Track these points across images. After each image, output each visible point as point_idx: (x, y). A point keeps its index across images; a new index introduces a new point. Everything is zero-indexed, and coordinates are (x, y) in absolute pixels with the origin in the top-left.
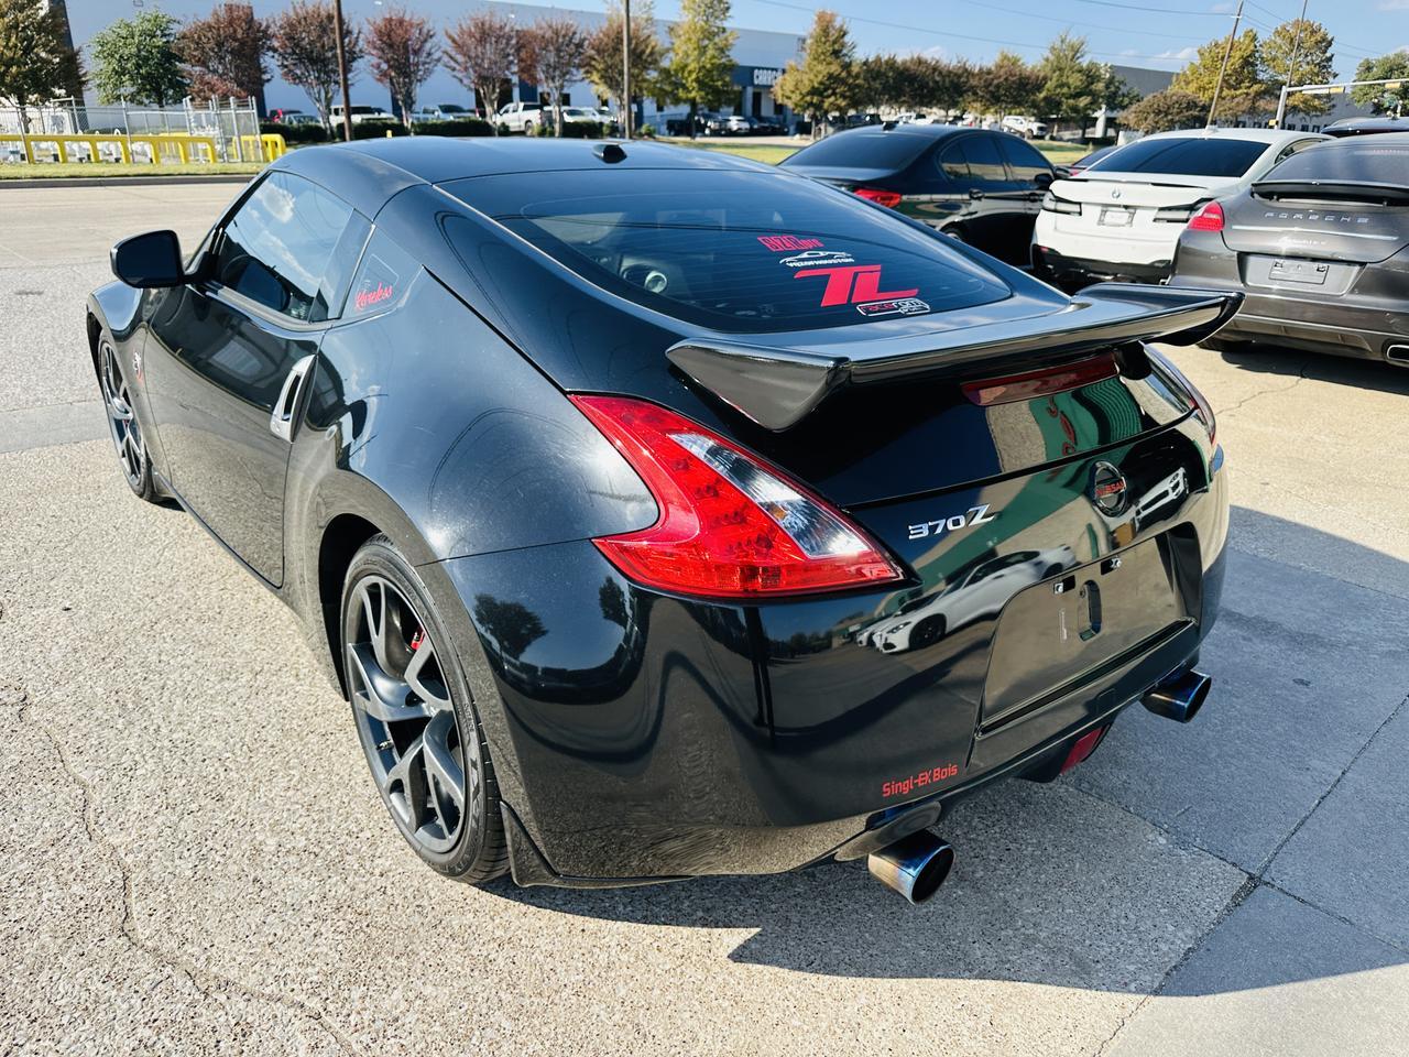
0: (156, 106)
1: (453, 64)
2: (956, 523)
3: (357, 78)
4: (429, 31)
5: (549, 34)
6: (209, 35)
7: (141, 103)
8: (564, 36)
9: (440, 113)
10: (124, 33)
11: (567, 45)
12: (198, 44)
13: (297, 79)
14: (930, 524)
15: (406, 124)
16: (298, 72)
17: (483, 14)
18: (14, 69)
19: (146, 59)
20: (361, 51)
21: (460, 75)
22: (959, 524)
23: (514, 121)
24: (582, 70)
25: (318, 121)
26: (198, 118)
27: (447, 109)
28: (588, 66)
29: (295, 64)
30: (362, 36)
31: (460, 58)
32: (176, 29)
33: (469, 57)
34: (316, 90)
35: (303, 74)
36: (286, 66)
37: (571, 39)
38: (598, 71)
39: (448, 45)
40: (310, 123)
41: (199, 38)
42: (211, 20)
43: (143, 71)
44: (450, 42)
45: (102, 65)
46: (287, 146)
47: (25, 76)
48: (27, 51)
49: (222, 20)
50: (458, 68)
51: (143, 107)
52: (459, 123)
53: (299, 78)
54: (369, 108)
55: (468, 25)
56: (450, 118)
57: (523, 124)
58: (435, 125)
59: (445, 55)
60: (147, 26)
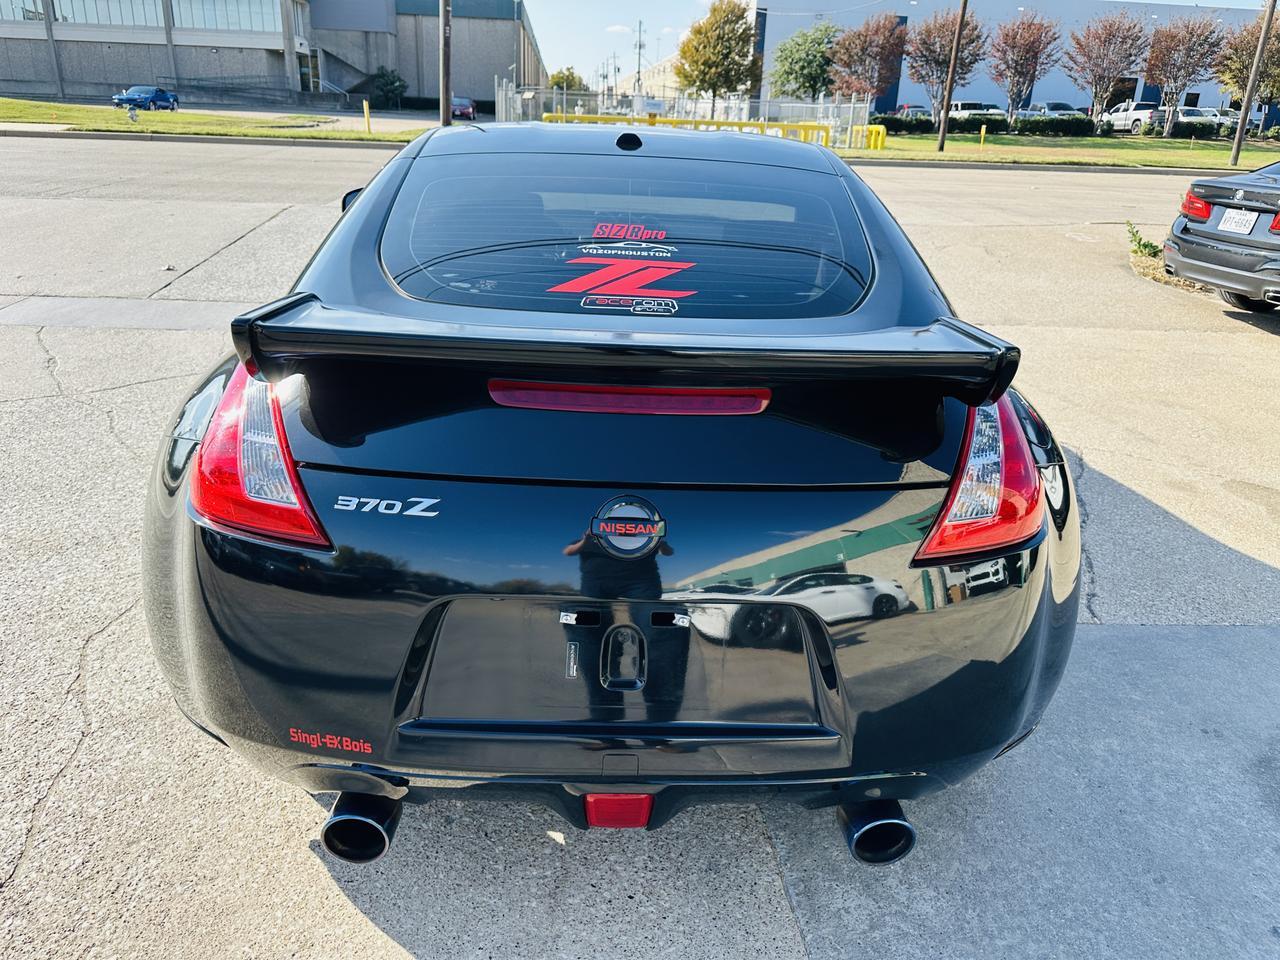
0: (809, 100)
1: (1071, 64)
2: (390, 507)
3: (975, 78)
4: (1054, 34)
5: (1183, 33)
6: (857, 42)
7: (798, 97)
8: (1199, 36)
9: (1046, 110)
10: (800, 41)
11: (1200, 45)
12: (847, 49)
13: (922, 78)
14: (362, 500)
15: (1009, 120)
16: (924, 73)
17: (1114, 17)
18: (713, 70)
19: (810, 63)
20: (984, 54)
21: (1076, 75)
22: (392, 509)
23: (1120, 120)
24: (1211, 70)
25: (930, 115)
26: (826, 110)
27: (1055, 107)
28: (1222, 65)
29: (922, 66)
30: (989, 40)
31: (1081, 59)
32: (840, 37)
33: (1090, 58)
34: (935, 88)
35: (927, 74)
36: (914, 67)
37: (1207, 38)
38: (1231, 71)
39: (1070, 46)
40: (922, 117)
41: (850, 44)
42: (861, 28)
43: (805, 72)
44: (1074, 43)
45: (779, 65)
46: (888, 134)
47: (720, 74)
48: (726, 56)
49: (871, 28)
50: (1075, 67)
51: (798, 100)
52: (1062, 120)
53: (923, 77)
54: (980, 105)
55: (1097, 27)
56: (1055, 115)
57: (1130, 123)
58: (1037, 123)
59: (1066, 56)
60: (818, 35)
